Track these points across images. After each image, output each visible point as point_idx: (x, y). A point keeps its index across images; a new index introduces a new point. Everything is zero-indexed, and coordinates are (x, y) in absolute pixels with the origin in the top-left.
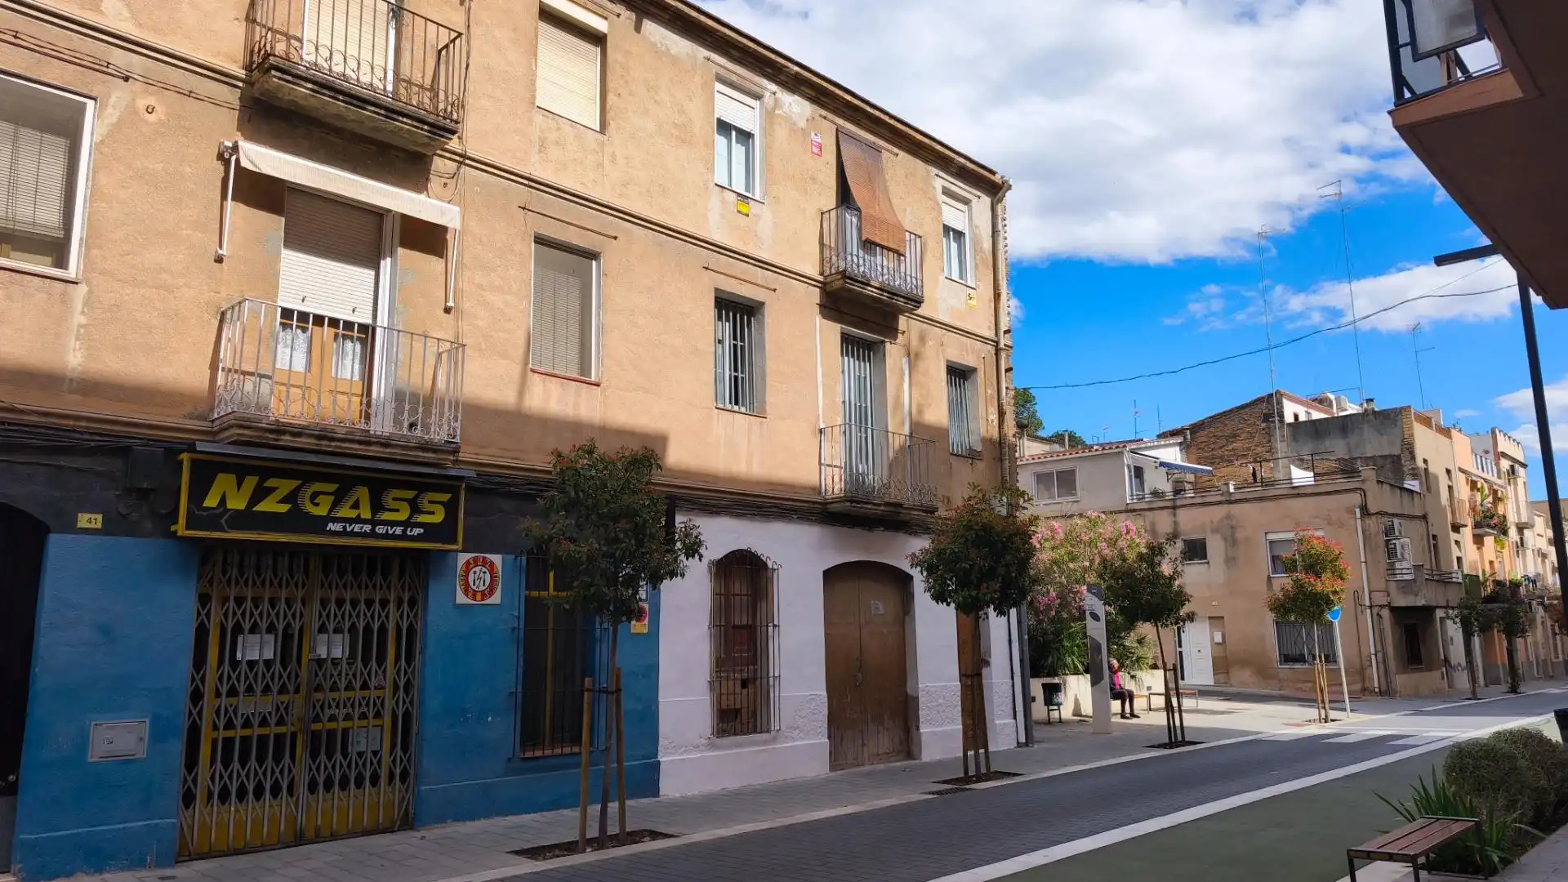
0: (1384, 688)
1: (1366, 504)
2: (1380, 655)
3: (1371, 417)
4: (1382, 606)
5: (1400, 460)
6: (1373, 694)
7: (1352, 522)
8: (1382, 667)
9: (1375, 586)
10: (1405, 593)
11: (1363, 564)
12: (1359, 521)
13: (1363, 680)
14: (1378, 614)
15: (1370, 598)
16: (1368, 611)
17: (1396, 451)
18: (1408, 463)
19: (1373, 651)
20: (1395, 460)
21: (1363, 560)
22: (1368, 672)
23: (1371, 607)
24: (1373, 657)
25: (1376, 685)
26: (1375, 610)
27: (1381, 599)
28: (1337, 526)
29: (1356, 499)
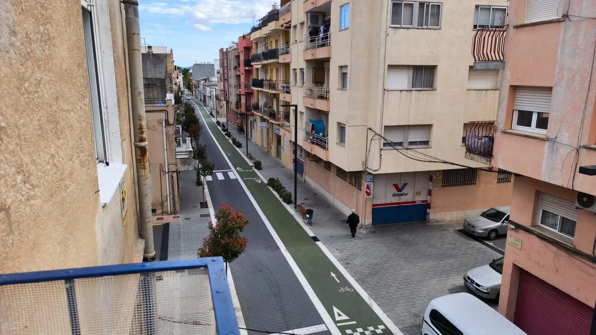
0: (172, 210)
1: (168, 119)
2: (171, 195)
3: (151, 56)
4: (174, 172)
5: (165, 82)
6: (167, 214)
7: (160, 128)
8: (172, 200)
9: (170, 162)
10: (184, 164)
11: (166, 151)
12: (164, 128)
13: (163, 209)
14: (171, 176)
15: (168, 168)
16: (167, 175)
17: (163, 77)
18: (169, 84)
19: (168, 195)
20: (163, 81)
21: (165, 149)
22: (165, 204)
23: (168, 172)
24: (168, 197)
25: (169, 210)
26: (170, 174)
27: (173, 168)
28: (152, 130)
29: (162, 116)
